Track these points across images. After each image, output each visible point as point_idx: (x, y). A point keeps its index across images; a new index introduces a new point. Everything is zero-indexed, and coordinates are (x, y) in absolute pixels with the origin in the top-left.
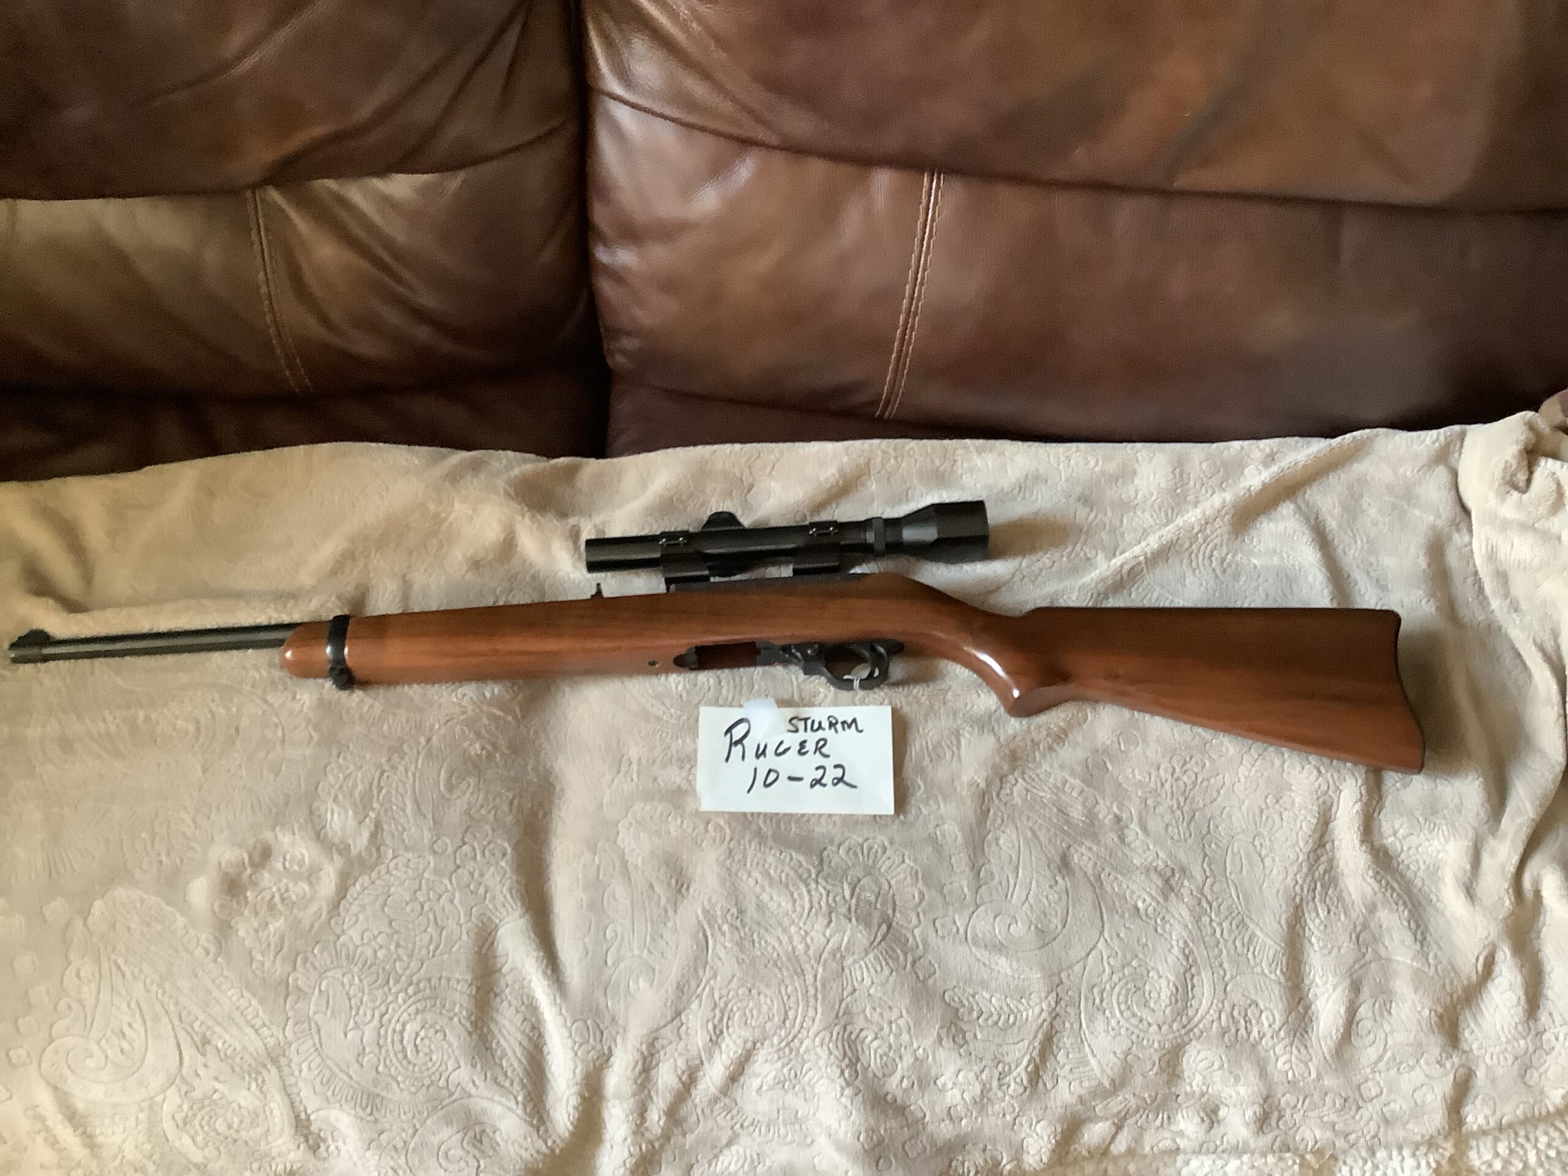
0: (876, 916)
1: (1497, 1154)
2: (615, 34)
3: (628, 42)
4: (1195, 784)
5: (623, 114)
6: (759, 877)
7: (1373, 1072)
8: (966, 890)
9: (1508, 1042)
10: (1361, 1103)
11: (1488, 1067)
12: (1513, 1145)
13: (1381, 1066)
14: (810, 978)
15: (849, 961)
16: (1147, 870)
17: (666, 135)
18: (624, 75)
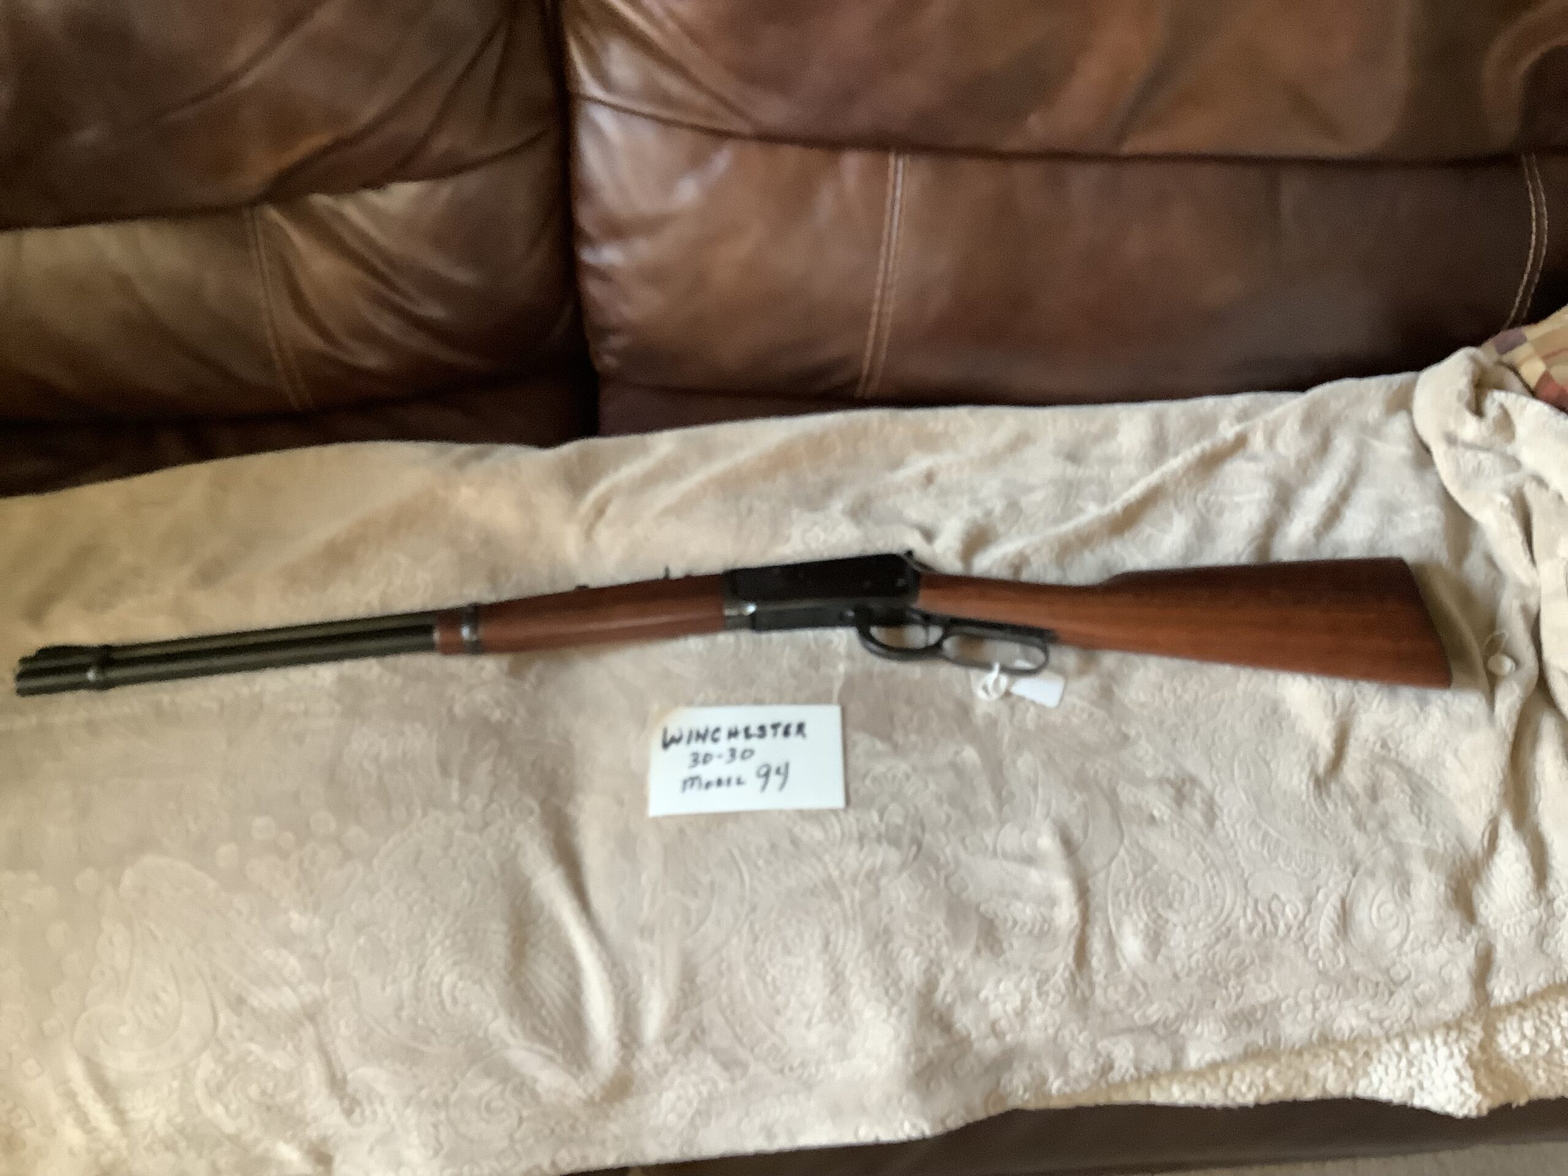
0: (906, 840)
1: (1524, 1036)
2: (593, 41)
3: (606, 49)
4: (1196, 700)
5: (603, 118)
7: (1399, 954)
8: (990, 809)
9: (1522, 912)
10: (1393, 988)
11: (1506, 940)
12: (1538, 1023)
13: (1407, 947)
14: (847, 901)
15: (884, 881)
16: (1161, 781)
17: (647, 135)
18: (603, 78)
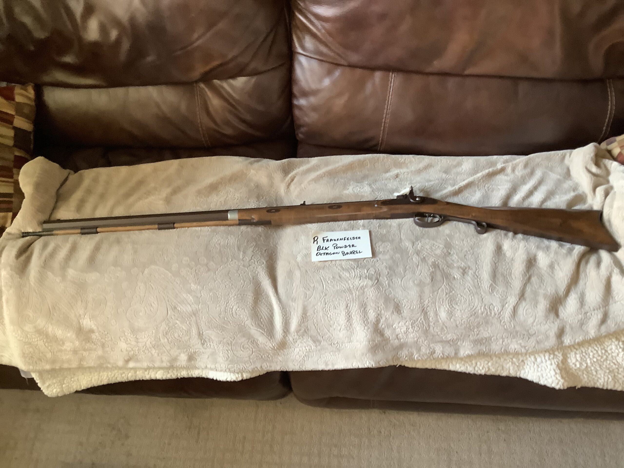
0: (374, 278)
1: (577, 360)
2: (300, 35)
3: (304, 38)
4: (474, 244)
5: (303, 59)
6: (340, 268)
7: (532, 326)
8: (402, 271)
9: (575, 316)
10: (530, 337)
11: (570, 325)
12: (581, 355)
13: (535, 324)
14: (354, 295)
15: (366, 290)
16: (458, 268)
17: (315, 64)
18: (303, 47)
